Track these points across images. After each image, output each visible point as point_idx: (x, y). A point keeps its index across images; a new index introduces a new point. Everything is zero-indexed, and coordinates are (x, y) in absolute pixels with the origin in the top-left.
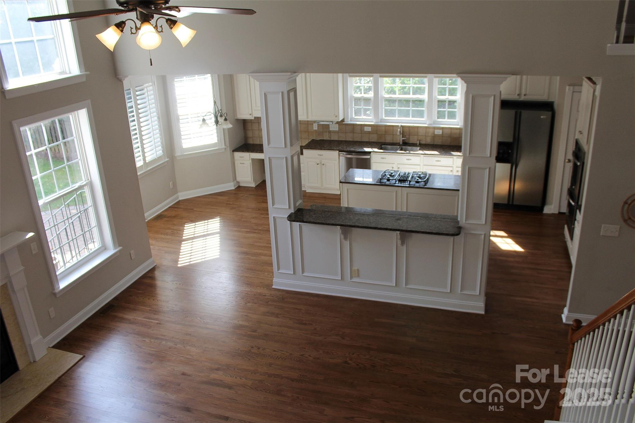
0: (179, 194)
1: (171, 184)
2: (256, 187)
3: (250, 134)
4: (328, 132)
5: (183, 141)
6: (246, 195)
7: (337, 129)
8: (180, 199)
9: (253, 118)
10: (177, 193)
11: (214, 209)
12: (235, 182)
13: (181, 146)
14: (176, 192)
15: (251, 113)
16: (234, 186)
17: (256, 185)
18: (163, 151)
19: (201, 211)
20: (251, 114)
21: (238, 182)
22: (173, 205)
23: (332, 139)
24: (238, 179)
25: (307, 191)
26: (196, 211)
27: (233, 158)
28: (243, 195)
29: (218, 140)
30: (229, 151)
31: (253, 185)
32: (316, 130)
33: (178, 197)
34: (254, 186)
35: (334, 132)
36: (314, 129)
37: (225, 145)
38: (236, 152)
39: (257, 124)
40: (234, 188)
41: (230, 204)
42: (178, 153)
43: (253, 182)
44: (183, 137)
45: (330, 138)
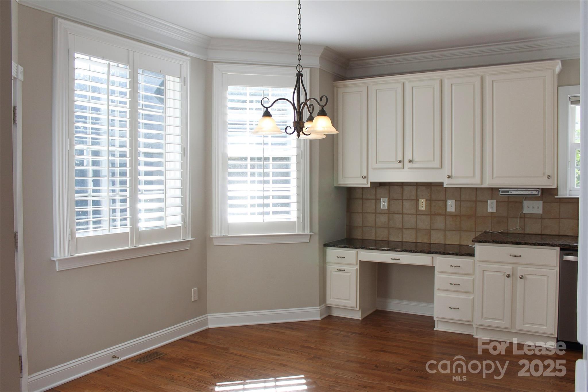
0: (210, 316)
1: (195, 294)
2: (362, 320)
3: (358, 220)
4: (519, 217)
5: (230, 210)
6: (343, 333)
7: (540, 211)
8: (210, 326)
9: (369, 185)
10: (206, 313)
11: (274, 354)
12: (323, 306)
13: (225, 220)
14: (204, 311)
15: (365, 174)
16: (321, 315)
17: (363, 318)
18: (184, 219)
19: (245, 357)
20: (365, 178)
21: (329, 308)
22: (190, 336)
23: (528, 231)
24: (330, 301)
25: (474, 337)
26: (232, 354)
27: (324, 256)
28: (338, 332)
29: (298, 218)
30: (316, 243)
31: (358, 316)
32: (492, 213)
33: (206, 322)
34: (360, 319)
35: (533, 217)
36: (490, 210)
37: (311, 230)
38: (331, 246)
39: (374, 201)
40: (319, 318)
41: (309, 347)
42: (216, 233)
43: (358, 309)
44: (230, 202)
45: (524, 229)
